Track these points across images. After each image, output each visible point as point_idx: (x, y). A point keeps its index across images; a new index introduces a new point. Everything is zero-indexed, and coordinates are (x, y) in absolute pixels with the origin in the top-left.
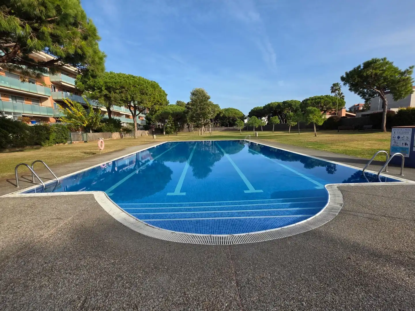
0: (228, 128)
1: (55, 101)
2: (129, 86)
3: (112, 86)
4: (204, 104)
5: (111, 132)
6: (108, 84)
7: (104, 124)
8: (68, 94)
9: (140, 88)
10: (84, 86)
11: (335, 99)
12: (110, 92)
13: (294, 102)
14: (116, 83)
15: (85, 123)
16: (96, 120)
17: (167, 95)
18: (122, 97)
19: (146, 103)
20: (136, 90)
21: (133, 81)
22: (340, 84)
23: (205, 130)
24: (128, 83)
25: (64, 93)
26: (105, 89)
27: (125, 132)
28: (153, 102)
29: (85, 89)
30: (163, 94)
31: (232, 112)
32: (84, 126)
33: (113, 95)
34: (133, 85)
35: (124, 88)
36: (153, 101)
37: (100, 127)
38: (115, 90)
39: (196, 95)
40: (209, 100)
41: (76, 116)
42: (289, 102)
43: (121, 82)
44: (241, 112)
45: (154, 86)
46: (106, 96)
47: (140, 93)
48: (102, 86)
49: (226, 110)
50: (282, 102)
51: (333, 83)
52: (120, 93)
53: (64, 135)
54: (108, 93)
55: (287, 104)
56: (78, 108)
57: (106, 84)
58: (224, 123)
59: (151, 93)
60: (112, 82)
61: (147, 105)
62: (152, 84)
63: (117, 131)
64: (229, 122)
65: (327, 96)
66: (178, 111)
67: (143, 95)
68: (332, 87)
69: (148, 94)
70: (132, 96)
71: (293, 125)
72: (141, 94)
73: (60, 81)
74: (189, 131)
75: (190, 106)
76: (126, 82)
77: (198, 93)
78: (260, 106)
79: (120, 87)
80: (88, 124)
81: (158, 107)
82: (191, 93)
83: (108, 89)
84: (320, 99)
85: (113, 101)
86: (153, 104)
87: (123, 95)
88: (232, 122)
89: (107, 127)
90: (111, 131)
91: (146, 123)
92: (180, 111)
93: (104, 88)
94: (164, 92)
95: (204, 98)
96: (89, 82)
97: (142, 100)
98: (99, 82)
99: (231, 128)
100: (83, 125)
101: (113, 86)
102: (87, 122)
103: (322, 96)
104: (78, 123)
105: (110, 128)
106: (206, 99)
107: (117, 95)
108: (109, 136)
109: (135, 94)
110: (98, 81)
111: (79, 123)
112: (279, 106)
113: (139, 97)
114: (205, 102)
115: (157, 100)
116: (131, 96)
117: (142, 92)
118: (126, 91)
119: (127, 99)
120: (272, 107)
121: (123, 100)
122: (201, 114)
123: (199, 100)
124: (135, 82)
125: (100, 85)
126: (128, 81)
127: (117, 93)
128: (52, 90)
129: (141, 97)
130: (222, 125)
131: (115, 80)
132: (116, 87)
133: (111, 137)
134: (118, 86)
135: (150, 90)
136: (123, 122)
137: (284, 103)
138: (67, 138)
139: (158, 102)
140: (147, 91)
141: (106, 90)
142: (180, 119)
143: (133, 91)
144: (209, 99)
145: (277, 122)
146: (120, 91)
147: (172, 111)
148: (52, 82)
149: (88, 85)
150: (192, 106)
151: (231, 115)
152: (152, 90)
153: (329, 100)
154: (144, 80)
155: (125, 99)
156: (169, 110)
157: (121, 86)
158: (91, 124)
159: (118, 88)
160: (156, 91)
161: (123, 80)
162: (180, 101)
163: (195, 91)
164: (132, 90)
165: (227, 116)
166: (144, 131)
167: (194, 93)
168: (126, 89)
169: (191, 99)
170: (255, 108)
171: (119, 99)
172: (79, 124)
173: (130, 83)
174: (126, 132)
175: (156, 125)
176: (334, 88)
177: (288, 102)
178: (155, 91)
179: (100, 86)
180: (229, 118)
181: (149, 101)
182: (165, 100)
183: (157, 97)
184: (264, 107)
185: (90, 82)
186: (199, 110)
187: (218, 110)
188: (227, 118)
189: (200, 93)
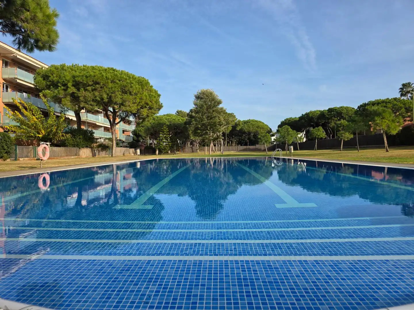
0: (248, 147)
1: (5, 105)
2: (106, 81)
3: (81, 81)
4: (213, 111)
5: (78, 148)
6: (76, 79)
7: (69, 136)
8: (25, 95)
9: (121, 85)
10: (45, 83)
11: (409, 103)
12: (79, 90)
13: (346, 109)
14: (88, 77)
15: (42, 132)
16: (56, 129)
17: (159, 96)
18: (96, 97)
19: (129, 106)
20: (115, 87)
21: (112, 75)
22: (413, 84)
23: (215, 150)
24: (105, 77)
25: (19, 94)
26: (73, 85)
27: (100, 149)
28: (139, 104)
29: (46, 87)
30: (154, 94)
31: (253, 125)
32: (39, 137)
33: (82, 93)
34: (112, 79)
35: (98, 83)
36: (139, 102)
37: (63, 139)
38: (85, 86)
39: (202, 98)
40: (221, 106)
41: (29, 122)
42: (337, 109)
43: (94, 76)
44: (266, 125)
45: (143, 83)
46: (72, 95)
47: (121, 91)
48: (69, 81)
49: (245, 122)
50: (327, 109)
51: (402, 83)
52: (93, 90)
53: (6, 147)
54: (76, 91)
55: (335, 113)
56: (34, 113)
57: (74, 79)
58: (242, 140)
59: (137, 92)
60: (83, 76)
61: (130, 108)
62: (139, 80)
63: (87, 147)
64: (249, 139)
65: (395, 99)
66: (177, 122)
67: (126, 95)
68: (401, 88)
69: (133, 94)
70: (110, 94)
71: (346, 140)
72: (123, 92)
73: (15, 78)
74: (193, 152)
75: (193, 114)
76: (103, 76)
77: (205, 95)
78: (293, 117)
79: (93, 83)
80: (45, 134)
81: (147, 111)
82: (195, 96)
83: (77, 85)
84: (386, 103)
85: (82, 101)
86: (139, 108)
87: (97, 93)
88: (254, 139)
89: (73, 140)
90: (78, 146)
91: (133, 139)
92: (179, 122)
93: (71, 84)
94: (156, 92)
95: (213, 102)
96: (52, 77)
97: (124, 101)
98: (65, 77)
99: (252, 147)
100: (38, 135)
101: (83, 81)
102: (45, 131)
103: (388, 99)
104: (31, 132)
105: (78, 142)
106: (216, 104)
107: (88, 94)
108: (75, 153)
109: (114, 92)
110: (63, 75)
111: (33, 133)
112: (322, 115)
113: (120, 96)
114: (214, 109)
115: (145, 102)
116: (108, 95)
117: (124, 90)
118: (101, 87)
119: (102, 99)
120: (312, 118)
121: (97, 100)
122: (208, 125)
123: (206, 105)
124: (115, 77)
125: (66, 80)
126: (104, 75)
127: (89, 91)
128: (3, 90)
129: (122, 96)
130: (240, 143)
131: (87, 73)
132: (87, 82)
133: (78, 155)
134: (90, 82)
135: (136, 87)
136: (101, 136)
137: (330, 110)
138: (9, 152)
139: (147, 104)
140: (131, 90)
141: (73, 87)
142: (179, 133)
143: (112, 88)
144: (221, 103)
145: (321, 136)
146: (94, 88)
147: (169, 122)
148: (4, 80)
149: (50, 81)
150: (196, 114)
151: (251, 129)
152: (139, 88)
153: (399, 104)
154: (127, 74)
155: (100, 100)
156: (165, 120)
157: (95, 80)
158: (49, 135)
159: (91, 83)
160: (144, 90)
161: (98, 72)
162: (181, 111)
163: (200, 93)
164: (110, 87)
165: (246, 131)
166: (128, 148)
167: (199, 96)
168: (102, 86)
169: (195, 105)
170: (287, 119)
171: (91, 100)
172: (32, 135)
173: (108, 77)
174: (102, 149)
175: (147, 143)
176: (404, 90)
177: (335, 109)
178: (142, 89)
179: (66, 82)
180: (249, 133)
181: (133, 103)
182: (157, 102)
183: (145, 98)
184: (300, 118)
185: (54, 77)
186: (206, 120)
187: (233, 121)
188: (246, 133)
189: (207, 96)
